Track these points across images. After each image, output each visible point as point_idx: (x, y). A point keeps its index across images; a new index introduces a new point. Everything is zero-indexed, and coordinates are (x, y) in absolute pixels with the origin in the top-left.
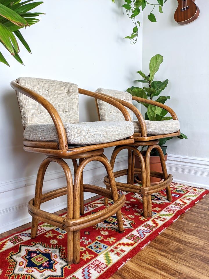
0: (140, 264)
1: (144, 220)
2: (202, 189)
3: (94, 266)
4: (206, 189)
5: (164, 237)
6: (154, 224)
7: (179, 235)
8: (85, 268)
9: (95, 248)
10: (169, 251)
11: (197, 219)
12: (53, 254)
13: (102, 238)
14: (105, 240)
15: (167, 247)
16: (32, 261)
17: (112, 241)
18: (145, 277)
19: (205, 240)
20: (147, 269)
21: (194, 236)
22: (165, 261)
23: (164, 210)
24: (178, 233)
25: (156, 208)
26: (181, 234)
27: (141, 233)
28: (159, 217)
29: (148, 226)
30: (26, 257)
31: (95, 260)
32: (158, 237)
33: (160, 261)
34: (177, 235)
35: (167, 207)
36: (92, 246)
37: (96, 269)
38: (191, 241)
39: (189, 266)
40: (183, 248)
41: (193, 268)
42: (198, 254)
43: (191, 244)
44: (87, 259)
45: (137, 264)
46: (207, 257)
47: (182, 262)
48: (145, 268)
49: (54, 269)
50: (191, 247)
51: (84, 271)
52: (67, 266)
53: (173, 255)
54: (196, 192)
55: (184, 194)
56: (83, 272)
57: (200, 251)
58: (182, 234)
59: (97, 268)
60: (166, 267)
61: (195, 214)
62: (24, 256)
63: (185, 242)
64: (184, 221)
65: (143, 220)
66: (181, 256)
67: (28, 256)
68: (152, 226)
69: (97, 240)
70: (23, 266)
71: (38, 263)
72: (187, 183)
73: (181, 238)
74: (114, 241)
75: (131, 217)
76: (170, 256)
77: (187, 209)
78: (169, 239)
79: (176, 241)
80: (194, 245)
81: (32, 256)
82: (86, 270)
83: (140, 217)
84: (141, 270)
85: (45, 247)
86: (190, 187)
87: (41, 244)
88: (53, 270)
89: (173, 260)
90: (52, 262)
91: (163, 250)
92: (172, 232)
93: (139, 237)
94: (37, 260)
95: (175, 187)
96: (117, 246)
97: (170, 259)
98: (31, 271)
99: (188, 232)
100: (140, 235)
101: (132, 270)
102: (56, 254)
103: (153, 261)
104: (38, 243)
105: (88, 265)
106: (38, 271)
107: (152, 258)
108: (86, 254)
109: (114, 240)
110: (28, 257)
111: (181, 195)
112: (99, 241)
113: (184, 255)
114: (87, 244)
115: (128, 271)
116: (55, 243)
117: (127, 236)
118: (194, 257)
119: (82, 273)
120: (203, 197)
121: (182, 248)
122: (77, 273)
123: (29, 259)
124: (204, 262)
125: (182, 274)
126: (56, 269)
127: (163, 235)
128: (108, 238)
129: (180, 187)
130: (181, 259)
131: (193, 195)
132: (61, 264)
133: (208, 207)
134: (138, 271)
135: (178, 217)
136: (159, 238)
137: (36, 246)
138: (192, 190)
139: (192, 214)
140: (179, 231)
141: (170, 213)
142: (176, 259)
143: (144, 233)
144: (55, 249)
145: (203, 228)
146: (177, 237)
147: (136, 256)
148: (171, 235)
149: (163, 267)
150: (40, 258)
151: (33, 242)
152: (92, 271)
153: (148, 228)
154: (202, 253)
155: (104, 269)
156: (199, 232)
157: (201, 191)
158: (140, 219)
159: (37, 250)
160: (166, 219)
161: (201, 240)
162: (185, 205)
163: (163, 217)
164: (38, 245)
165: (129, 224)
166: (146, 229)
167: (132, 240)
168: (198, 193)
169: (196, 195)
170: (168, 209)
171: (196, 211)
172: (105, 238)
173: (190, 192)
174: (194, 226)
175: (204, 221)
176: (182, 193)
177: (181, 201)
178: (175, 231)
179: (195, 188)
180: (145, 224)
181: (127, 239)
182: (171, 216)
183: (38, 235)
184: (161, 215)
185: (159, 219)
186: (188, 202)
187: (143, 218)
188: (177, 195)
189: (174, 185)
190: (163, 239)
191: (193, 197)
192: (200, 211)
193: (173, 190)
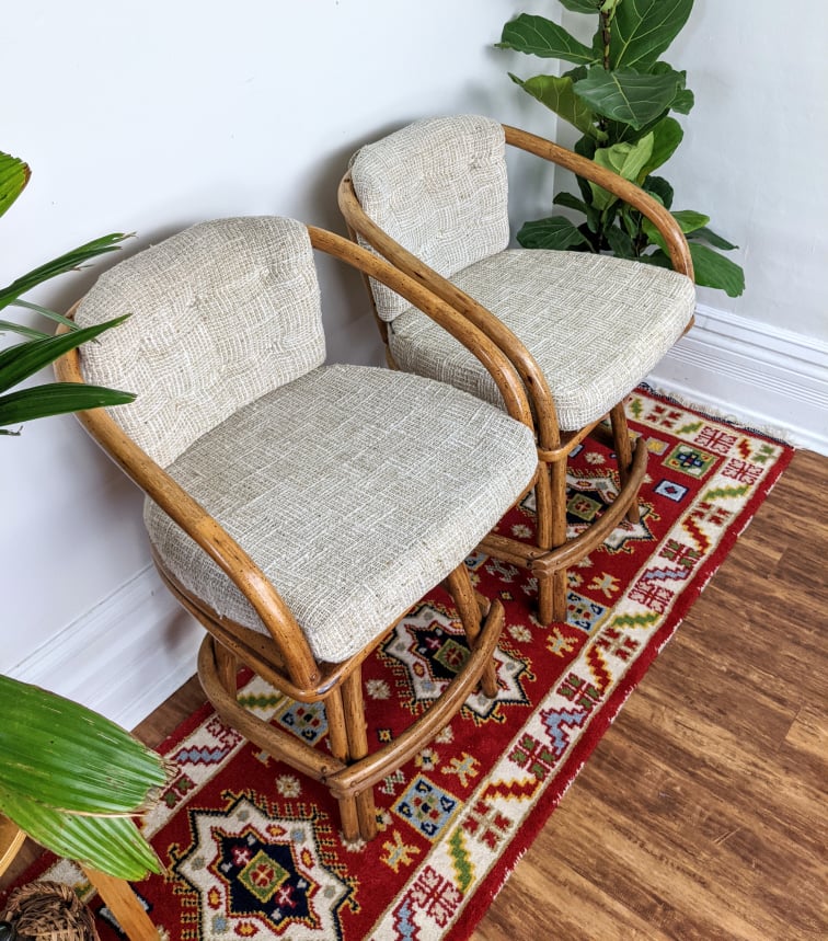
0: (554, 872)
1: (563, 651)
2: (771, 446)
3: (425, 896)
4: (784, 444)
5: (629, 738)
6: (594, 677)
7: (672, 725)
8: (400, 906)
9: (419, 815)
10: (638, 805)
11: (735, 631)
12: (299, 848)
13: (436, 759)
14: (445, 770)
15: (634, 785)
16: (242, 884)
17: (467, 776)
18: (569, 926)
19: (751, 746)
20: (576, 893)
21: (719, 723)
22: (625, 853)
23: (629, 591)
24: (670, 712)
25: (603, 578)
26: (679, 717)
27: (555, 731)
28: (612, 633)
29: (579, 688)
30: (220, 864)
31: (424, 868)
32: (608, 735)
33: (611, 853)
34: (668, 726)
35: (641, 573)
36: (407, 801)
37: (433, 911)
38: (709, 751)
39: (694, 875)
40: (682, 789)
41: (703, 884)
42: (723, 819)
43: (706, 766)
44: (401, 865)
45: (545, 870)
46: (749, 830)
47: (675, 855)
48: (570, 890)
49: (311, 915)
50: (705, 784)
51: (399, 920)
52: (346, 902)
53: (652, 827)
54: (749, 460)
55: (704, 481)
56: (397, 923)
57: (732, 800)
58: (684, 716)
59: (433, 905)
60: (630, 880)
61: (732, 599)
62: (213, 863)
63: (689, 755)
64: (692, 646)
65: (560, 654)
66: (675, 826)
67: (226, 861)
68: (589, 686)
69: (420, 770)
70: (223, 908)
71: (264, 893)
72: (718, 405)
73: (680, 739)
74: (474, 773)
75: (520, 639)
76: (642, 833)
77: (707, 577)
78: (643, 745)
79: (661, 754)
80: (716, 775)
81: (239, 861)
82: (404, 913)
83: (550, 638)
84: (558, 899)
85: (265, 813)
86: (730, 432)
87: (251, 801)
88: (312, 920)
89: (650, 846)
90: (301, 884)
91: (620, 805)
92: (653, 707)
93: (548, 752)
94: (258, 881)
95: (675, 429)
96: (484, 796)
97: (642, 846)
98: (250, 930)
99: (701, 707)
100: (553, 739)
101: (531, 898)
102: (305, 845)
103: (593, 856)
104: (243, 796)
105: (406, 893)
106: (270, 927)
107: (590, 841)
108: (394, 842)
109: (474, 767)
110: (226, 868)
111: (693, 486)
112: (427, 773)
113: (683, 820)
114: (393, 793)
115: (521, 905)
116: (295, 795)
117: (511, 749)
118: (712, 832)
119: (395, 928)
120: (769, 492)
121: (678, 789)
122: (379, 929)
123: (232, 874)
124: (738, 853)
125: (672, 909)
126: (319, 918)
127: (622, 727)
128: (454, 762)
129: (694, 427)
130: (673, 842)
131: (736, 484)
132: (329, 892)
134: (549, 904)
135: (675, 628)
136: (610, 745)
137: (238, 810)
138: (736, 453)
139: (721, 604)
140: (672, 702)
141: (652, 612)
142: (658, 844)
143: (565, 728)
144: (299, 825)
145: (752, 682)
146: (667, 733)
147: (542, 835)
148: (649, 726)
149: (619, 879)
150: (262, 869)
151: (224, 792)
152: (421, 918)
153: (577, 703)
154: (736, 811)
155: (455, 907)
156: (735, 706)
157: (763, 459)
158: (550, 648)
159: (246, 833)
160: (635, 643)
161: (738, 744)
162: (703, 554)
163: (626, 631)
164: (244, 806)
165: (516, 677)
166: (570, 705)
167: (528, 765)
168: (751, 470)
169: (743, 485)
170: (645, 588)
171: (739, 583)
172: (445, 762)
173: (725, 464)
174: (724, 669)
175: (759, 641)
176: (695, 472)
177: (689, 530)
178: (662, 704)
179: (745, 437)
180: (566, 675)
181: (514, 765)
182: (652, 629)
183: (234, 752)
184: (620, 621)
185: (613, 648)
186: (714, 533)
187: (558, 644)
188: (677, 487)
189: (671, 420)
190: (622, 744)
191: (735, 500)
192: (751, 585)
193: (667, 453)
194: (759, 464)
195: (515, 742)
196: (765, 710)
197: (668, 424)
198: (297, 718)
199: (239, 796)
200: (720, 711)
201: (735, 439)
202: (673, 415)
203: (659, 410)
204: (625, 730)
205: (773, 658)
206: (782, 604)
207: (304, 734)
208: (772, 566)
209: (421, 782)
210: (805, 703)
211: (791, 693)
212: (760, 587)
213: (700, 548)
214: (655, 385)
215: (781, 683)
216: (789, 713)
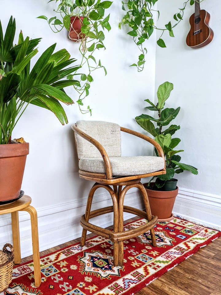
1: (136, 266)
2: (215, 231)
4: (219, 231)
5: (152, 290)
6: (144, 273)
11: (196, 269)
13: (84, 285)
14: (86, 288)
17: (92, 290)
21: (185, 291)
23: (162, 255)
24: (168, 286)
25: (154, 252)
26: (171, 287)
27: (126, 284)
28: (153, 264)
29: (138, 275)
32: (145, 289)
34: (166, 289)
35: (167, 252)
36: (70, 294)
54: (207, 233)
55: (192, 236)
58: (173, 287)
61: (196, 262)
64: (180, 271)
68: (142, 274)
69: (78, 287)
72: (200, 221)
73: (170, 292)
74: (95, 290)
77: (188, 255)
78: (156, 292)
83: (133, 262)
85: (24, 290)
86: (202, 227)
87: (21, 287)
92: (162, 284)
93: (122, 288)
95: (186, 225)
99: (179, 286)
100: (125, 285)
104: (19, 285)
109: (96, 288)
111: (188, 237)
112: (80, 288)
114: (66, 291)
116: (35, 287)
117: (110, 286)
120: (213, 241)
127: (150, 287)
128: (90, 286)
129: (191, 226)
131: (202, 237)
133: (214, 255)
135: (175, 266)
136: (145, 291)
137: (15, 288)
138: (203, 231)
139: (192, 263)
140: (170, 283)
141: (168, 260)
143: (130, 283)
145: (198, 281)
146: (165, 291)
148: (160, 288)
151: (14, 283)
153: (136, 278)
156: (191, 287)
157: (212, 233)
158: (132, 265)
159: (15, 293)
160: (160, 267)
162: (188, 250)
163: (158, 264)
164: (18, 287)
165: (118, 270)
166: (134, 278)
167: (114, 290)
168: (208, 235)
169: (205, 238)
170: (167, 255)
171: (199, 259)
172: (87, 286)
173: (200, 233)
174: (190, 278)
175: (203, 273)
176: (190, 234)
177: (185, 244)
178: (166, 283)
179: (207, 229)
180: (135, 271)
181: (109, 290)
182: (166, 264)
183: (23, 275)
184: (156, 262)
185: (152, 267)
186: (192, 246)
187: (135, 264)
188: (183, 236)
189: (185, 224)
190: (149, 291)
191: (201, 240)
192: (203, 260)
193: (182, 229)
194: (210, 234)
195: (112, 284)
196: (202, 289)
197: (184, 224)
198: (45, 270)
199: (18, 285)
200: (186, 288)
201: (203, 229)
202: (185, 223)
203: (181, 221)
204: (151, 288)
205: (207, 277)
206: (213, 265)
207: (46, 274)
208: (211, 256)
209: (77, 290)
210: (217, 289)
211: (212, 286)
212: (206, 260)
213: (188, 249)
214: (181, 217)
215: (209, 283)
216: (210, 291)
